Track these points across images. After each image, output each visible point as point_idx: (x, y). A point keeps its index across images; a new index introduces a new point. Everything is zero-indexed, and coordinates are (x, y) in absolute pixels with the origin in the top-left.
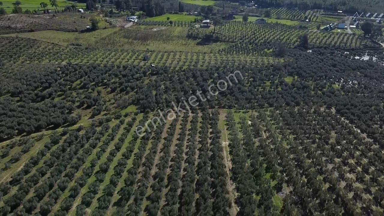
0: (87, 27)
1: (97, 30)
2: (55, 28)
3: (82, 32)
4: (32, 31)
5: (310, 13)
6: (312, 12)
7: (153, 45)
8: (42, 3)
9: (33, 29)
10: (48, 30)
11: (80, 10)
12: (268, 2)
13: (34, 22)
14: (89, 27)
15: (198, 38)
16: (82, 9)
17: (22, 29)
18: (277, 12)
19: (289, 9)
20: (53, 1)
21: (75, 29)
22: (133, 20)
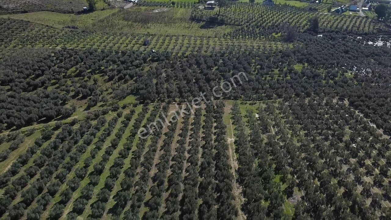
0: (84, 8)
1: (94, 11)
2: (49, 9)
3: (79, 13)
4: (25, 12)
7: (154, 29)
9: (27, 10)
10: (42, 10)
13: (27, 2)
14: (86, 8)
15: (202, 20)
17: (14, 10)
21: (71, 10)
22: (133, 1)
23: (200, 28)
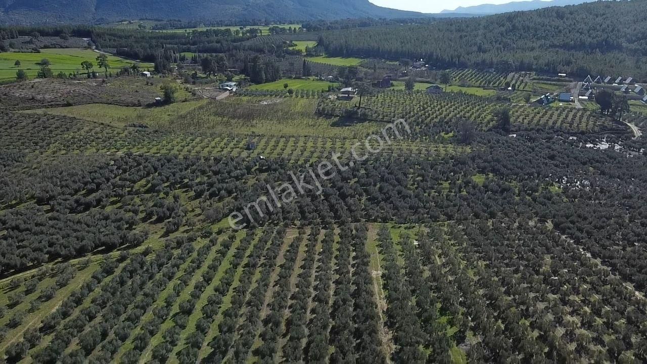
0: (157, 99)
1: (172, 103)
2: (105, 100)
3: (149, 106)
4: (69, 105)
5: (514, 76)
6: (517, 76)
7: (261, 127)
8: (84, 62)
9: (71, 102)
10: (94, 103)
11: (144, 72)
12: (447, 61)
13: (72, 91)
14: (160, 99)
15: (333, 115)
16: (148, 71)
17: (53, 102)
18: (461, 76)
19: (480, 71)
20: (102, 59)
21: (136, 102)
22: (229, 89)
23: (332, 126)
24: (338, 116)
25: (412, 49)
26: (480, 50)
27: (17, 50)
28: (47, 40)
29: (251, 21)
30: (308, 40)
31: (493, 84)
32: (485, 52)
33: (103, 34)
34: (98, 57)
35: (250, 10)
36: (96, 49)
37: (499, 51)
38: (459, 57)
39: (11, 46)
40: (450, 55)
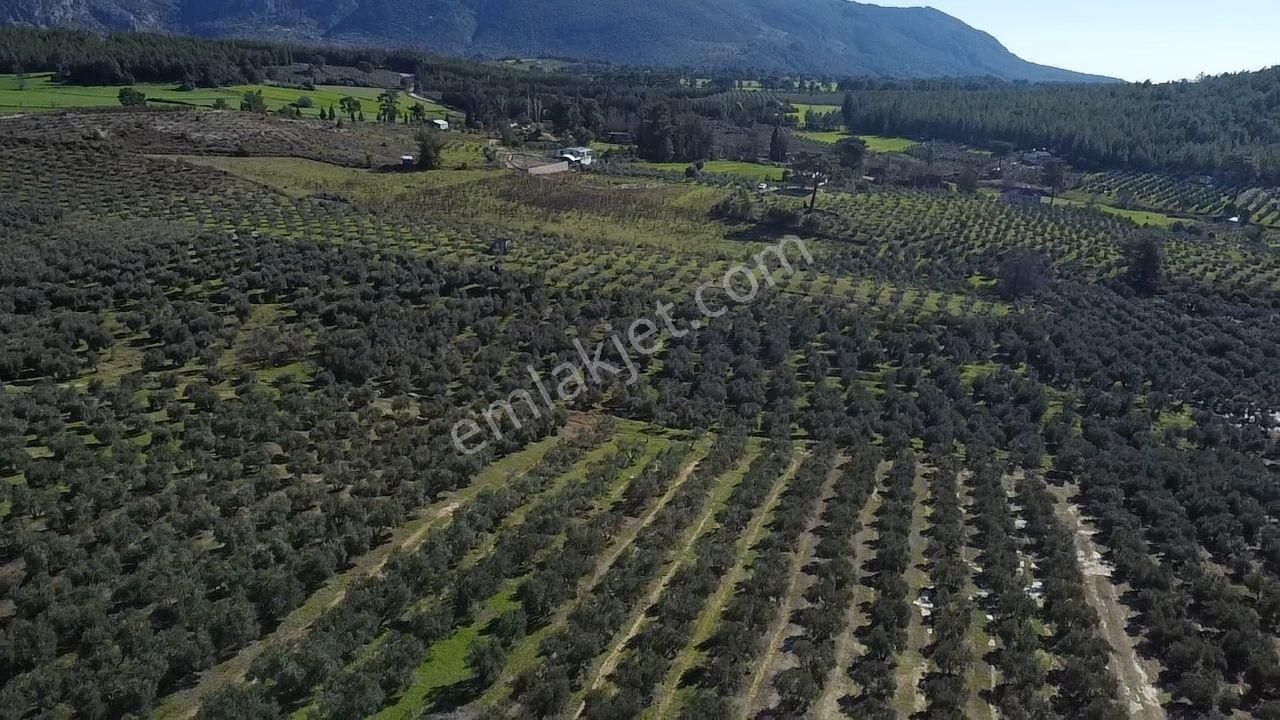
0: (405, 157)
1: (433, 168)
2: (313, 153)
3: (386, 169)
4: (241, 153)
5: (1256, 195)
6: (1264, 194)
8: (346, 99)
9: (249, 149)
10: (292, 156)
11: (436, 121)
12: (1102, 154)
13: (263, 134)
14: (411, 158)
15: (746, 220)
16: (446, 120)
17: (216, 146)
18: (1126, 187)
19: (1175, 179)
20: (388, 98)
21: (365, 161)
22: (573, 158)
23: (725, 237)
24: (754, 221)
25: (1031, 127)
26: (1193, 135)
27: (276, 83)
28: (334, 72)
29: (745, 71)
30: (827, 104)
31: (1197, 209)
32: (1201, 140)
33: (438, 68)
34: (383, 95)
35: (754, 53)
36: (414, 92)
37: (1237, 141)
38: (1132, 149)
39: (269, 76)
40: (1111, 144)
